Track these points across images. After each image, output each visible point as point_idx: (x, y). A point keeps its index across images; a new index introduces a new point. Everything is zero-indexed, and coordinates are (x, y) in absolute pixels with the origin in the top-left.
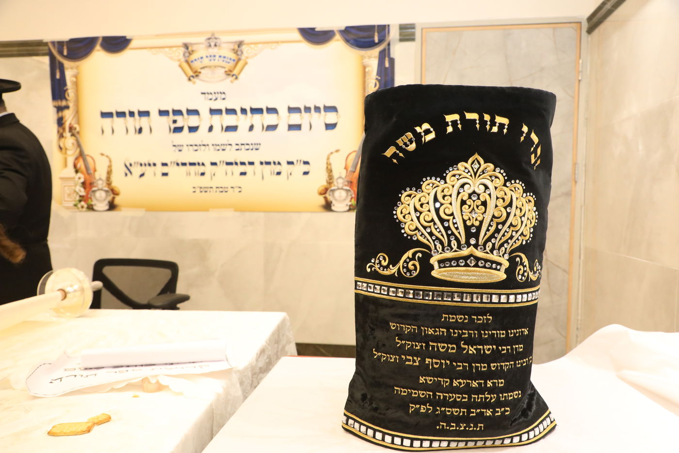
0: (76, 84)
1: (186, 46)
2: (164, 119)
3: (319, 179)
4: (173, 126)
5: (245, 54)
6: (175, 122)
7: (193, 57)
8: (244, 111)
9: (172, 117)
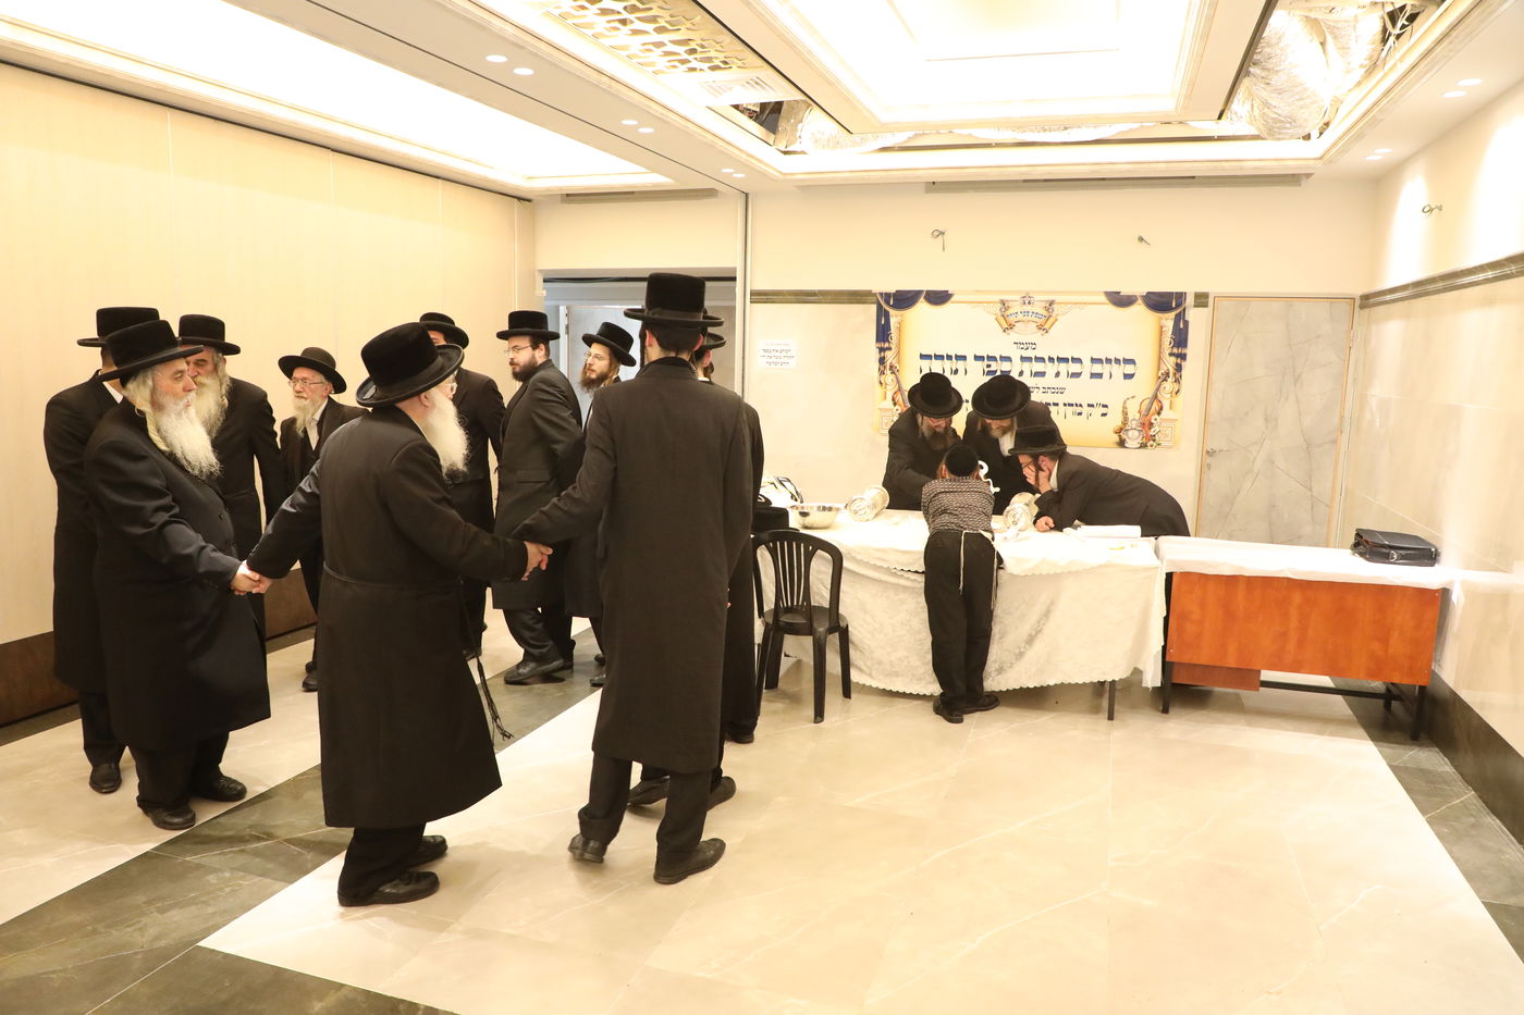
0: (899, 329)
1: (1003, 303)
2: (980, 363)
3: (1115, 420)
4: (986, 370)
5: (1056, 312)
6: (989, 366)
7: (1008, 313)
8: (1051, 359)
9: (986, 362)
